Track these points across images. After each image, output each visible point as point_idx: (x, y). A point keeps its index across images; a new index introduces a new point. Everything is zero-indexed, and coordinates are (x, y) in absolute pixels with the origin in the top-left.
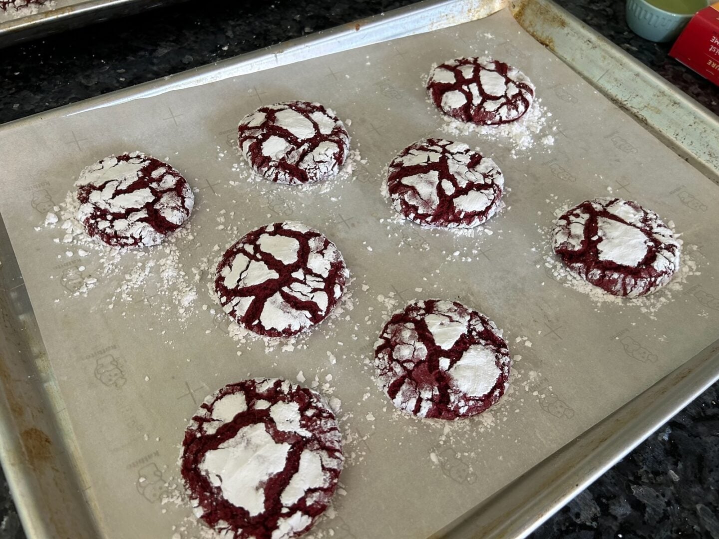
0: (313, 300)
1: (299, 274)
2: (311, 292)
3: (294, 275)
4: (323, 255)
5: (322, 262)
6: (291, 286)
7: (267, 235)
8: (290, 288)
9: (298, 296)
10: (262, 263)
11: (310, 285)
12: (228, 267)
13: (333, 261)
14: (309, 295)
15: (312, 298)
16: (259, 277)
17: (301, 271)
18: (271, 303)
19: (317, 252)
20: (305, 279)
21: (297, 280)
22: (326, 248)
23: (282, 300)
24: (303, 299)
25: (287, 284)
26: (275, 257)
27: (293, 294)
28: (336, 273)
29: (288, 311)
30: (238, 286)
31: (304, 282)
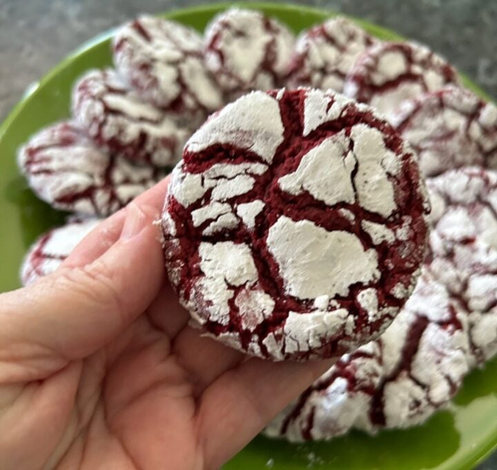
0: (197, 177)
1: (249, 212)
2: (210, 190)
3: (257, 206)
4: (230, 287)
5: (224, 269)
6: (252, 180)
7: (365, 279)
8: (252, 175)
9: (229, 169)
10: (330, 201)
11: (218, 205)
12: (394, 172)
13: (203, 281)
14: (213, 182)
15: (203, 179)
16: (316, 168)
17: (250, 222)
18: (271, 135)
19: (243, 286)
20: (235, 212)
21: (247, 198)
22: (231, 302)
23: (254, 149)
24: (218, 169)
25: (262, 180)
26: (312, 224)
27: (241, 167)
28: (186, 261)
29: (234, 135)
30: (347, 134)
31: (234, 201)
